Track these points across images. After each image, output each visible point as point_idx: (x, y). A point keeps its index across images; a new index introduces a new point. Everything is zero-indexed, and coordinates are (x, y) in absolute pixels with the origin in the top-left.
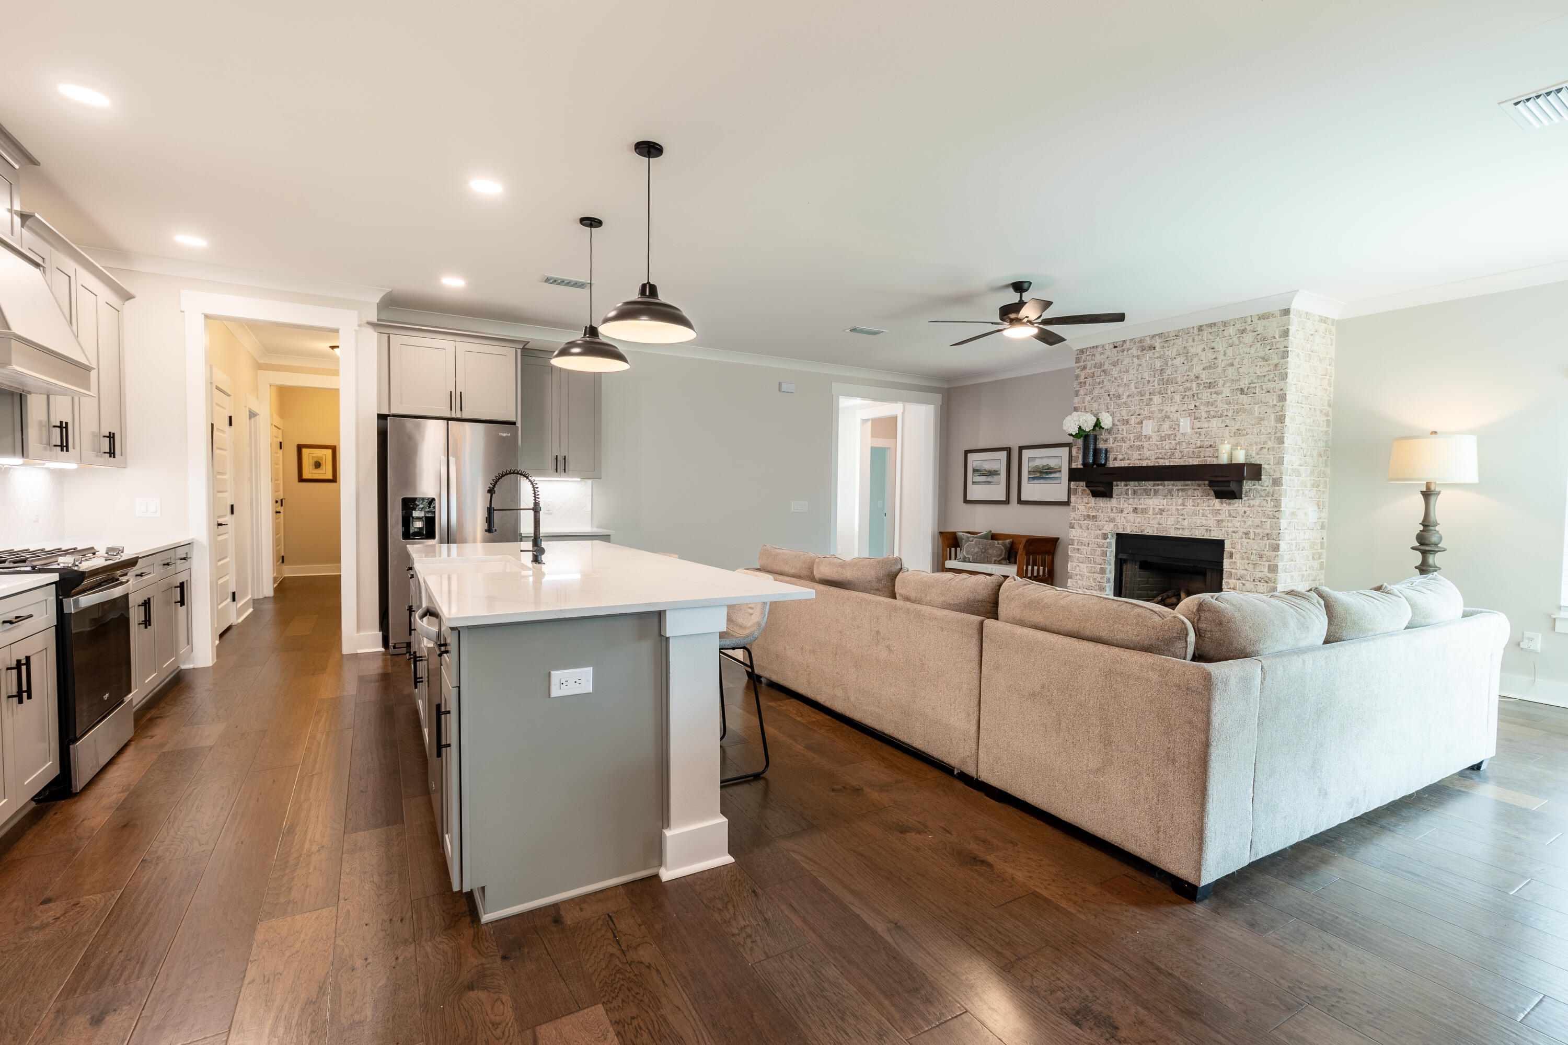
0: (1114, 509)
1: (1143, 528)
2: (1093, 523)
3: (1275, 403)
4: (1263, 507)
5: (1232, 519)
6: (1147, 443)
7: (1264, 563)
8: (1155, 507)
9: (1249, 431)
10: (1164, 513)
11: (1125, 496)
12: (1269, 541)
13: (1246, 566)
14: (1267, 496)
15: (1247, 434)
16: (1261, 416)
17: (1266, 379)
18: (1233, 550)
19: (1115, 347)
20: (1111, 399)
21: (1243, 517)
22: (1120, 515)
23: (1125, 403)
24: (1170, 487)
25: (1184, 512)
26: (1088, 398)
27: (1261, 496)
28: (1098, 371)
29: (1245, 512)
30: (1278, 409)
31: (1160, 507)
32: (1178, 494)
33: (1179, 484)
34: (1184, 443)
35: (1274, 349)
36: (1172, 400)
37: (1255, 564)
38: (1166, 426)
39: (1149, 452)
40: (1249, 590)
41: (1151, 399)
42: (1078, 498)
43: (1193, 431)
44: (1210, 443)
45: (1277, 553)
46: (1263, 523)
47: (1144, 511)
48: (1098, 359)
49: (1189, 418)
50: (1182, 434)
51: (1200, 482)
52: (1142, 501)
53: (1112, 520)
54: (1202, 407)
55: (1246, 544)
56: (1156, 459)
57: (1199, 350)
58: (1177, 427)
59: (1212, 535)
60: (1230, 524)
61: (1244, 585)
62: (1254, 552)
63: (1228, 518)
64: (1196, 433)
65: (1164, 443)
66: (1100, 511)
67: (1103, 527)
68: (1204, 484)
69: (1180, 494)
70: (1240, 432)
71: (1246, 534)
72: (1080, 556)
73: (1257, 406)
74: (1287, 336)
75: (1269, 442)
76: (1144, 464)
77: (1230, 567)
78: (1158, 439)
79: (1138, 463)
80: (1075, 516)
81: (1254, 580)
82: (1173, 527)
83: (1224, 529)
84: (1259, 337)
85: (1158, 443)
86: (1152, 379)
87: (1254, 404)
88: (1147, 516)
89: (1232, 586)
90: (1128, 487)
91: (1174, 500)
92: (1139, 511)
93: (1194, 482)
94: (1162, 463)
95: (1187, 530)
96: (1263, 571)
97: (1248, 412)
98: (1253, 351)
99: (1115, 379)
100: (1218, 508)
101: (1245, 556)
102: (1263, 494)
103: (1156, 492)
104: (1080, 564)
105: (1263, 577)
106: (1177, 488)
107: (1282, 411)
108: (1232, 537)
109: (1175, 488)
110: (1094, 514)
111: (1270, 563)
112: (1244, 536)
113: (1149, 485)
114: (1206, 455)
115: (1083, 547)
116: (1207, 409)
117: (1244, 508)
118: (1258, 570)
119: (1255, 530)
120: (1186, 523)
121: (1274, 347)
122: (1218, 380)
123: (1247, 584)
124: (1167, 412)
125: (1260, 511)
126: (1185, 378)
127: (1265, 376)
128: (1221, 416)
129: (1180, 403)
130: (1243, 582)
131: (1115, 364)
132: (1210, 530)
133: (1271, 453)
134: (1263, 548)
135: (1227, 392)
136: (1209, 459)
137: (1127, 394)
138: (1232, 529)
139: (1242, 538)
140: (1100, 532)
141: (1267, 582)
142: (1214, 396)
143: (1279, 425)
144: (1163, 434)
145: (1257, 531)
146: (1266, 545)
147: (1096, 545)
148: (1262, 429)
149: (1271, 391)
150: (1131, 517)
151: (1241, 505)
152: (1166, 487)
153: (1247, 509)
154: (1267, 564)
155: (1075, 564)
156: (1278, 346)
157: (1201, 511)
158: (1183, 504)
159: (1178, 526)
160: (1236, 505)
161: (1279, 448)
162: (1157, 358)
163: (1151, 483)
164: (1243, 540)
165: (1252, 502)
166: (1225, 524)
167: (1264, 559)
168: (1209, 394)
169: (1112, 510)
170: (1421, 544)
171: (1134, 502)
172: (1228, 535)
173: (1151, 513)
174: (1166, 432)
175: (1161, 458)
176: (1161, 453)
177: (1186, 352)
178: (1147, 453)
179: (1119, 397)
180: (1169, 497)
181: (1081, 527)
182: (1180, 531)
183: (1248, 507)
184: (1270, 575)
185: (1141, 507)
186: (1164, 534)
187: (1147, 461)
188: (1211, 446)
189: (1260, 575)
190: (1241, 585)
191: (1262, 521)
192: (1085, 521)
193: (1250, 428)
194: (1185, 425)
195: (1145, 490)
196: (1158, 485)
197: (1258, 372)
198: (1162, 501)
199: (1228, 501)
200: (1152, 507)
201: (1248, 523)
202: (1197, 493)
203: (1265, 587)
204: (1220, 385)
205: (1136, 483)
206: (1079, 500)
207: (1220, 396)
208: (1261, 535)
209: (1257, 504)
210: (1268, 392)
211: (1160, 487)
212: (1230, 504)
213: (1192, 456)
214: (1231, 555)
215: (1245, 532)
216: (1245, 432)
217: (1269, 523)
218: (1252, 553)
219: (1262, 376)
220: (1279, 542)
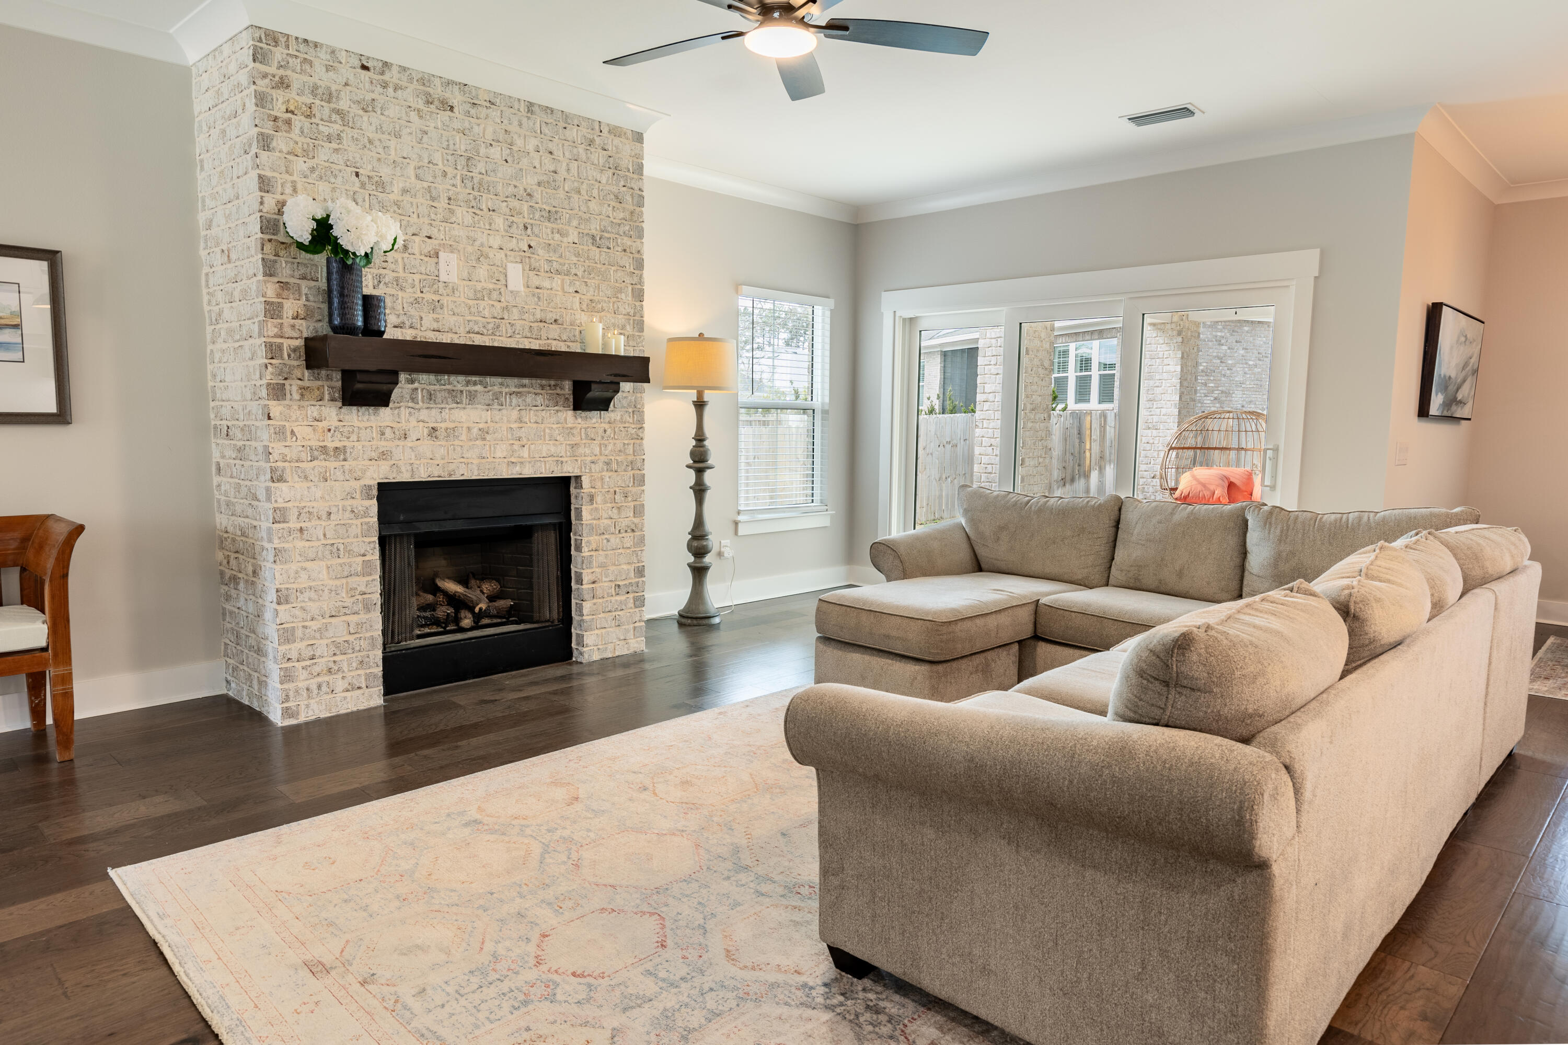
0: (388, 432)
1: (452, 467)
2: (337, 464)
3: (632, 269)
4: (625, 423)
5: (590, 442)
6: (450, 299)
7: (629, 504)
8: (471, 425)
9: (605, 305)
10: (488, 437)
11: (411, 404)
12: (633, 472)
13: (610, 512)
14: (629, 405)
15: (603, 310)
16: (617, 285)
17: (621, 230)
18: (593, 490)
19: (364, 68)
20: (363, 186)
21: (603, 437)
22: (401, 443)
23: (397, 204)
24: (496, 388)
25: (522, 433)
26: (300, 165)
27: (623, 407)
28: (322, 110)
29: (605, 431)
30: (635, 279)
31: (481, 426)
32: (511, 402)
33: (512, 383)
34: (515, 310)
35: (628, 187)
36: (490, 224)
37: (619, 508)
38: (482, 272)
39: (455, 318)
40: (614, 547)
41: (452, 212)
42: (289, 407)
43: (527, 290)
44: (555, 317)
45: (642, 488)
46: (626, 446)
47: (451, 433)
48: (321, 77)
49: (520, 265)
50: (512, 292)
51: (544, 382)
52: (445, 414)
53: (384, 455)
54: (541, 252)
55: (608, 479)
56: (469, 332)
57: (531, 147)
58: (502, 278)
59: (565, 470)
60: (587, 451)
61: (608, 541)
62: (617, 489)
63: (584, 441)
64: (534, 295)
65: (482, 304)
66: (354, 437)
67: (364, 471)
68: (550, 386)
69: (514, 401)
70: (594, 305)
71: (607, 464)
72: (307, 544)
73: (613, 268)
74: (642, 174)
75: (628, 327)
76: (446, 338)
77: (591, 517)
78: (471, 295)
79: (432, 337)
80: (286, 451)
81: (619, 531)
82: (506, 460)
83: (579, 459)
84: (611, 161)
85: (471, 302)
86: (450, 171)
87: (609, 265)
88: (456, 442)
89: (594, 546)
90: (416, 385)
91: (504, 412)
92: (441, 433)
93: (534, 381)
94: (478, 340)
95: (527, 464)
96: (628, 515)
97: (603, 276)
98: (604, 180)
99: (370, 142)
100: (570, 425)
101: (607, 497)
102: (624, 402)
103: (472, 397)
104: (309, 565)
105: (630, 523)
106: (507, 390)
107: (640, 284)
108: (590, 469)
109: (505, 390)
110: (338, 445)
111: (636, 502)
112: (605, 468)
113: (458, 382)
114: (550, 337)
115: (315, 522)
116: (547, 256)
117: (603, 425)
118: (623, 514)
119: (617, 458)
120: (525, 453)
121: (629, 185)
122: (561, 210)
123: (612, 538)
124: (482, 245)
125: (622, 429)
126: (511, 189)
127: (619, 225)
128: (568, 273)
129: (504, 233)
130: (607, 536)
131: (368, 107)
132: (562, 462)
134: (627, 483)
135: (573, 236)
136: (554, 343)
137: (401, 185)
138: (590, 459)
139: (603, 470)
140: (357, 485)
141: (633, 531)
142: (557, 236)
143: (638, 304)
144: (479, 287)
145: (619, 458)
146: (630, 477)
147: (348, 514)
148: (620, 305)
149: (628, 250)
150: (427, 446)
151: (601, 420)
152: (489, 388)
153: (606, 426)
154: (632, 504)
155: (294, 567)
156: (632, 185)
157: (547, 431)
158: (520, 420)
159: (513, 460)
160: (594, 420)
161: (640, 337)
162: (458, 131)
163: (461, 378)
164: (603, 474)
166: (581, 450)
167: (630, 499)
168: (549, 231)
169: (383, 434)
170: (695, 462)
171: (430, 416)
172: (585, 468)
173: (464, 437)
174: (485, 285)
175: (478, 333)
176: (476, 322)
177: (509, 141)
178: (450, 321)
179: (381, 185)
180: (496, 406)
181: (306, 477)
182: (518, 469)
183: (611, 422)
184: (636, 520)
185: (443, 425)
186: (491, 476)
187: (450, 335)
188: (555, 321)
189: (627, 521)
190: (605, 541)
191: (624, 444)
192: (315, 463)
193: (605, 302)
194: (516, 276)
195: (450, 392)
196: (475, 384)
197: (611, 215)
198: (484, 414)
199: (583, 414)
200: (465, 425)
201: (610, 447)
202: (539, 399)
203: (632, 538)
204: (563, 221)
205: (432, 377)
206: (295, 413)
207: (565, 240)
208: (625, 464)
209: (620, 417)
210: (625, 250)
211: (479, 388)
213: (529, 335)
214: (592, 498)
215: (606, 460)
216: (600, 306)
217: (631, 447)
218: (615, 492)
219: (616, 224)
220: (643, 472)
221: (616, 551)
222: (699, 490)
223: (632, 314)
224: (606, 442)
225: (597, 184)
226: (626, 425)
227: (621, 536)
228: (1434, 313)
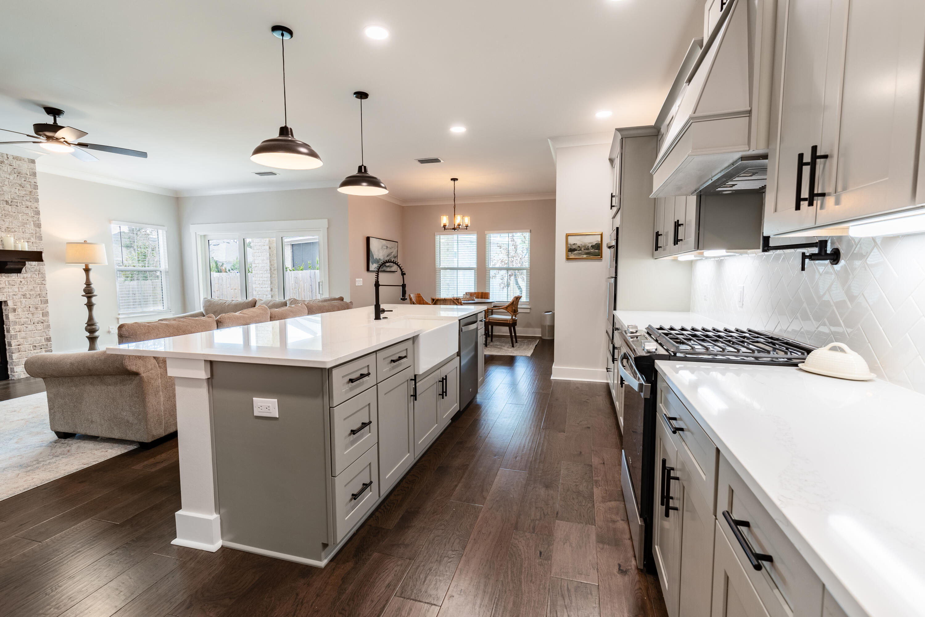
3: (33, 215)
4: (34, 278)
5: (11, 286)
7: (39, 312)
9: (16, 230)
12: (40, 298)
13: (27, 316)
14: (36, 271)
15: (15, 231)
16: (24, 221)
17: (24, 199)
18: (15, 307)
21: (20, 284)
27: (31, 271)
29: (21, 282)
30: (35, 219)
35: (27, 181)
37: (33, 314)
40: (31, 330)
45: (47, 305)
46: (35, 288)
55: (25, 302)
60: (10, 290)
61: (27, 328)
62: (31, 306)
63: (8, 286)
70: (9, 229)
71: (24, 295)
73: (20, 214)
74: (36, 176)
75: (32, 239)
77: (15, 318)
81: (34, 323)
83: (5, 294)
84: (16, 170)
87: (18, 213)
89: (18, 330)
96: (39, 317)
97: (14, 217)
98: (12, 178)
101: (25, 309)
102: (33, 270)
105: (40, 320)
107: (38, 221)
108: (13, 298)
111: (43, 311)
117: (20, 279)
118: (35, 316)
121: (27, 180)
123: (29, 327)
125: (32, 281)
127: (23, 197)
130: (26, 326)
133: (34, 245)
134: (37, 303)
138: (12, 293)
139: (21, 298)
141: (42, 323)
143: (37, 229)
145: (31, 293)
146: (39, 301)
148: (26, 229)
149: (29, 207)
151: (17, 277)
153: (22, 280)
154: (41, 312)
156: (30, 181)
160: (14, 277)
161: (40, 243)
164: (22, 299)
165: (25, 275)
166: (5, 290)
167: (39, 310)
170: (86, 294)
172: (9, 297)
183: (23, 278)
184: (44, 318)
189: (38, 319)
190: (25, 328)
191: (34, 287)
193: (17, 228)
197: (17, 192)
199: (6, 275)
201: (24, 289)
203: (42, 326)
208: (35, 295)
209: (29, 276)
210: (27, 207)
212: (8, 276)
214: (14, 310)
215: (23, 294)
216: (14, 230)
217: (39, 287)
218: (30, 307)
219: (21, 196)
220: (47, 298)
221: (32, 332)
222: (90, 306)
223: (34, 233)
224: (22, 286)
225: (7, 180)
226: (35, 279)
227: (35, 325)
228: (368, 239)
